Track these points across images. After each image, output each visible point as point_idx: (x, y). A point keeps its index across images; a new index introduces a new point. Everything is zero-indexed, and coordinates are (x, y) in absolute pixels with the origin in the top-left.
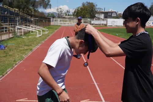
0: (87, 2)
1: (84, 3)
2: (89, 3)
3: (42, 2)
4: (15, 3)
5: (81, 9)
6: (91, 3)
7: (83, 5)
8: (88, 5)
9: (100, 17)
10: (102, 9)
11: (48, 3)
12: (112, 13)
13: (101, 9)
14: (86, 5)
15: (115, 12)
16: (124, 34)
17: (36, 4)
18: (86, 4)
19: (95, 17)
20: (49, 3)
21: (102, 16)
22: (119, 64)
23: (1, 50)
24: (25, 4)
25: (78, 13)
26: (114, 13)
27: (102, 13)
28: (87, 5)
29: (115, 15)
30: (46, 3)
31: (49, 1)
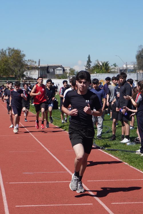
0: (9, 49)
1: (3, 50)
2: (13, 50)
6: (17, 51)
7: (2, 53)
8: (11, 54)
9: (30, 76)
10: (36, 62)
12: (55, 67)
13: (33, 61)
14: (7, 53)
15: (61, 67)
19: (23, 76)
21: (35, 75)
26: (59, 68)
28: (9, 53)
29: (61, 72)
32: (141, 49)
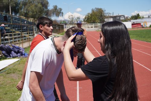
0: (96, 8)
1: (93, 9)
2: (98, 9)
3: (55, 10)
4: (30, 13)
5: (91, 15)
6: (100, 9)
7: (93, 11)
8: (97, 11)
9: (109, 21)
10: (111, 14)
11: (60, 11)
12: (120, 16)
13: (109, 13)
14: (95, 11)
16: (135, 36)
17: (49, 13)
18: (95, 9)
19: (105, 21)
20: (61, 12)
22: (142, 66)
23: (25, 57)
24: (39, 13)
25: (88, 19)
26: (122, 17)
27: (111, 17)
29: (123, 19)
30: (58, 12)
31: (61, 9)
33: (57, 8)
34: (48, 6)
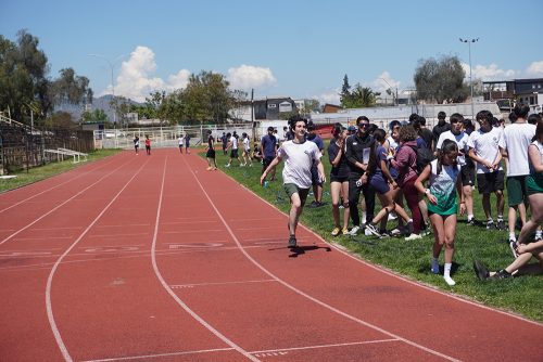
0: (204, 73)
1: (193, 75)
2: (210, 75)
3: (66, 84)
5: (182, 96)
6: (216, 76)
7: (193, 80)
8: (206, 82)
9: (239, 117)
10: (247, 94)
11: (83, 87)
12: (278, 101)
13: (243, 92)
14: (201, 80)
15: (288, 99)
17: (49, 93)
18: (201, 77)
19: (227, 116)
20: (86, 88)
21: (247, 114)
24: (19, 94)
26: (286, 103)
27: (245, 104)
28: (203, 80)
29: (289, 109)
30: (76, 88)
31: (85, 81)
32: (422, 66)
33: (72, 77)
34: (45, 69)
